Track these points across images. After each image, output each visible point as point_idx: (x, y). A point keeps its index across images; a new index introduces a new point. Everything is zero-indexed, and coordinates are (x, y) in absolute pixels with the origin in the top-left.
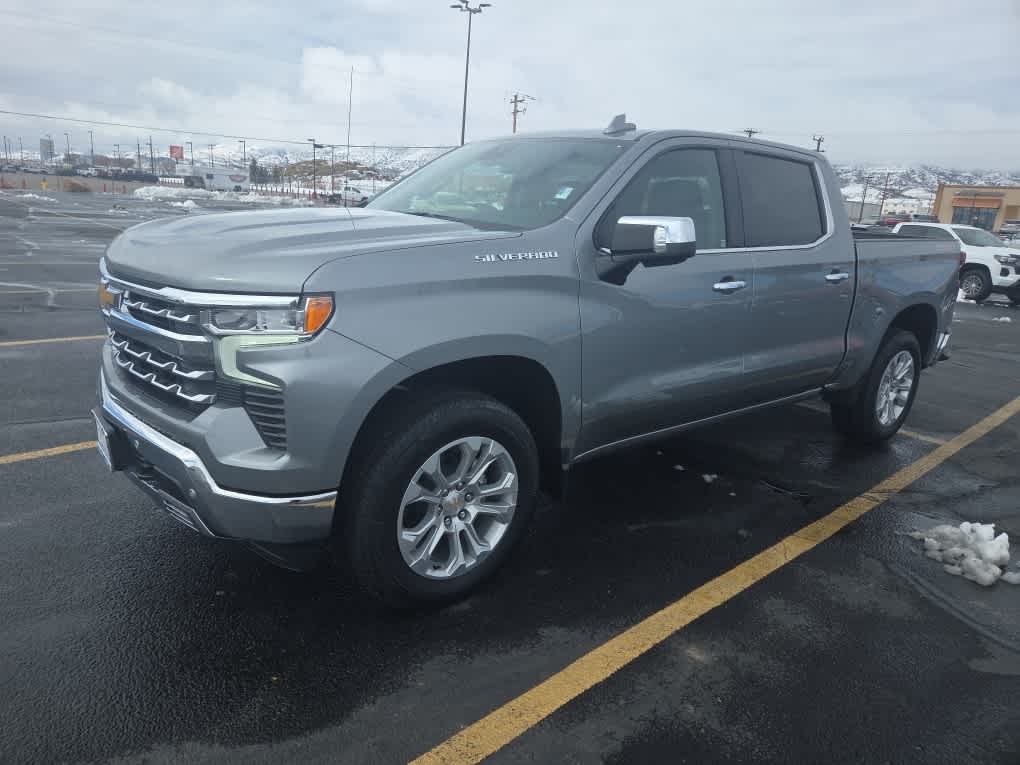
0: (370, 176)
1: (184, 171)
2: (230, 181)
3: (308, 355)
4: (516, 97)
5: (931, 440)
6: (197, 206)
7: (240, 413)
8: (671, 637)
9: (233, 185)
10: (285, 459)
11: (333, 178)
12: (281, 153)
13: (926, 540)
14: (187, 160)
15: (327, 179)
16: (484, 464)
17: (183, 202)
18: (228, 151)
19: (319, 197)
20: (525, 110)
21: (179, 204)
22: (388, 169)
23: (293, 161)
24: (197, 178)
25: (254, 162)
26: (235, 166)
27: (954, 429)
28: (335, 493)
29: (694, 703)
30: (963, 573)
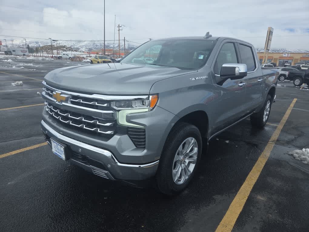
0: (70, 50)
1: (4, 49)
2: (21, 52)
3: (151, 115)
4: (119, 25)
5: (275, 125)
6: (13, 61)
7: (126, 137)
8: (250, 194)
9: (22, 54)
10: (145, 151)
11: (57, 51)
12: (37, 43)
13: (294, 154)
14: (3, 45)
15: (55, 51)
16: (191, 146)
17: (7, 60)
18: (18, 42)
19: (54, 57)
20: (122, 29)
21: (6, 61)
22: (75, 48)
23: (41, 46)
24: (9, 51)
25: (28, 46)
26: (21, 47)
27: (278, 121)
28: (159, 161)
29: (270, 214)
30: (308, 163)
